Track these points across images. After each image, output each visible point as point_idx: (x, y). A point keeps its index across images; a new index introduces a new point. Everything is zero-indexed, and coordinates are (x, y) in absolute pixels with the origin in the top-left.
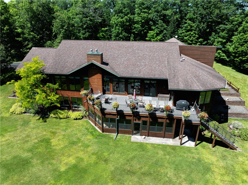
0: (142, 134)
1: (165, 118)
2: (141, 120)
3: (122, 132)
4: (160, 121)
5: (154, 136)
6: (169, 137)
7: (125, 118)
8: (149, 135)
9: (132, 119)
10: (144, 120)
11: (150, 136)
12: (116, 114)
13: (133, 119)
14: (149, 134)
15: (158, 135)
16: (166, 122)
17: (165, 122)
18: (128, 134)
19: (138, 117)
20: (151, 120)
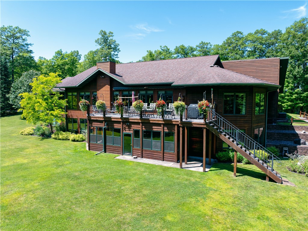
0: (134, 153)
1: (162, 124)
2: (132, 130)
3: (111, 150)
4: (156, 130)
5: (150, 157)
6: (171, 160)
7: (114, 126)
8: (143, 156)
9: (121, 127)
10: (135, 128)
11: (145, 157)
12: (103, 119)
13: (123, 128)
14: (142, 153)
15: (155, 155)
16: (164, 131)
17: (162, 132)
18: (117, 152)
19: (128, 124)
20: (144, 129)
